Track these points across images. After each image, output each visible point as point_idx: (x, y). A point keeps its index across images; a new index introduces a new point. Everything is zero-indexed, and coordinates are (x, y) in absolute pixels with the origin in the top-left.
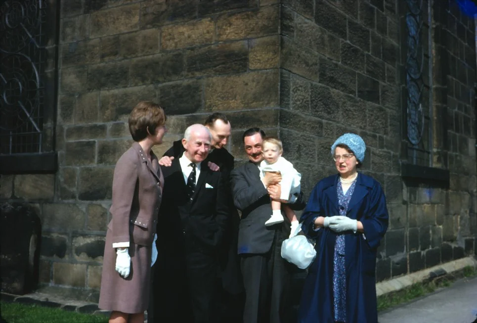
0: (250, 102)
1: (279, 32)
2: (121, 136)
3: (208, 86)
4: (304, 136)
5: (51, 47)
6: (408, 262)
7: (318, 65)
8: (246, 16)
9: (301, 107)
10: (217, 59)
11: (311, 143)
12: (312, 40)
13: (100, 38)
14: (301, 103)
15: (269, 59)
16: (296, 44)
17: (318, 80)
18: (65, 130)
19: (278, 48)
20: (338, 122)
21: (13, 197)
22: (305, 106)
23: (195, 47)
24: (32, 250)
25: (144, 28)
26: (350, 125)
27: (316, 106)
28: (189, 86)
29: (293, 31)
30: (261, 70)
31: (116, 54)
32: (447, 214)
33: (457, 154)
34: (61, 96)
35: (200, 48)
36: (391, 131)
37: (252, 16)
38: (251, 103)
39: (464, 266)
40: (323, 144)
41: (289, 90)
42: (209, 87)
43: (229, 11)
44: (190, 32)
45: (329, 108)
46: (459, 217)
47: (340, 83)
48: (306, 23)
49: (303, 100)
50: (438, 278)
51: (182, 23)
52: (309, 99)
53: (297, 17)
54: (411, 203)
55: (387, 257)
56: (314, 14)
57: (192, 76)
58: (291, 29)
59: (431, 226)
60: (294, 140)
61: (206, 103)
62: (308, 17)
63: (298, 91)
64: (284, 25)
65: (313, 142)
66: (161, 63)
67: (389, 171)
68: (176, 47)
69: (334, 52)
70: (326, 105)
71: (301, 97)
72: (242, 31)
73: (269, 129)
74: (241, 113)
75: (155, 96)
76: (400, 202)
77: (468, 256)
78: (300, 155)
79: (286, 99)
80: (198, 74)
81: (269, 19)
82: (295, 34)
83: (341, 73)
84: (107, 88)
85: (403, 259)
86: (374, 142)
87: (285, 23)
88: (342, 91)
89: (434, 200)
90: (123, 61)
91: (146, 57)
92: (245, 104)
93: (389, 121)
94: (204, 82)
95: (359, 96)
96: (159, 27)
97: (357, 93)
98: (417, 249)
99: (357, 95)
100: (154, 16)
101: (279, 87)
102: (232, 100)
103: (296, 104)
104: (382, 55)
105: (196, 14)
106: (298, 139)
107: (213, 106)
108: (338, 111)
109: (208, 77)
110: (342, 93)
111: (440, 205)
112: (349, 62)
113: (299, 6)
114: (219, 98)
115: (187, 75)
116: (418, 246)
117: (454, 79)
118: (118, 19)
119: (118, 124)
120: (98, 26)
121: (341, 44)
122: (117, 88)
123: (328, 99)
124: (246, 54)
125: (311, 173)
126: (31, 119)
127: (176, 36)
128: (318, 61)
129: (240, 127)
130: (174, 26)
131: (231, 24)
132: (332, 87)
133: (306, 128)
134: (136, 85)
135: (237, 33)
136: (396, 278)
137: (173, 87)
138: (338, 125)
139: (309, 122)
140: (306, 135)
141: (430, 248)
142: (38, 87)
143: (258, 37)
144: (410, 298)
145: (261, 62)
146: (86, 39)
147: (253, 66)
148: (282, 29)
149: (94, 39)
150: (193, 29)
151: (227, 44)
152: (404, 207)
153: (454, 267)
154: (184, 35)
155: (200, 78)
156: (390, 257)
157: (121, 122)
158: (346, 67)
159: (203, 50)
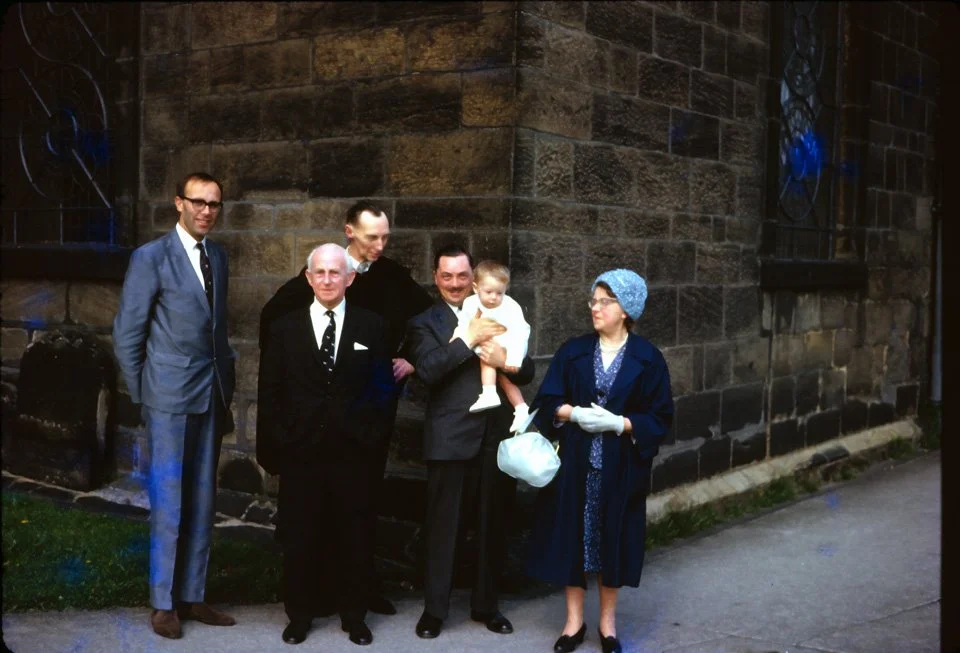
0: (463, 182)
1: (514, 62)
2: (248, 228)
3: (394, 148)
4: (560, 238)
5: (125, 59)
6: (768, 439)
7: (591, 108)
8: (458, 30)
9: (553, 190)
10: (411, 101)
11: (572, 250)
12: (579, 66)
13: (211, 50)
14: (555, 183)
15: (495, 109)
16: (548, 78)
17: (589, 135)
18: (153, 211)
19: (512, 91)
20: (628, 206)
21: (68, 321)
22: (563, 187)
23: (372, 79)
24: (101, 414)
25: (284, 37)
26: (654, 208)
27: (585, 183)
28: (361, 147)
29: (541, 57)
30: (482, 127)
31: (237, 79)
32: (859, 344)
33: (889, 229)
34: (144, 148)
35: (381, 80)
36: (741, 206)
37: (469, 30)
38: (467, 184)
39: (889, 439)
40: (597, 248)
41: (532, 162)
42: (395, 150)
43: (431, 17)
44: (363, 51)
45: (611, 183)
46: (886, 348)
47: (635, 135)
48: (568, 37)
49: (558, 175)
50: (828, 465)
51: (351, 33)
52: (571, 173)
53: (550, 28)
54: (779, 331)
55: (723, 433)
56: (586, 17)
57: (367, 130)
58: (539, 52)
59: (820, 371)
60: (540, 248)
61: (389, 179)
62: (572, 25)
63: (548, 162)
64: (525, 49)
65: (576, 247)
66: (314, 103)
67: (735, 279)
68: (339, 75)
69: (624, 79)
70: (604, 178)
71: (554, 171)
72: (451, 55)
73: (495, 232)
74: (449, 202)
75: (304, 160)
76: (756, 333)
77: (904, 419)
78: (552, 274)
79: (525, 178)
80: (377, 128)
81: (497, 37)
82: (546, 59)
83: (637, 117)
84: (223, 141)
85: (758, 434)
86: (704, 230)
87: (526, 45)
88: (639, 148)
89: (828, 321)
90: (250, 94)
91: (288, 90)
92: (454, 186)
93: (738, 188)
94: (386, 141)
95: (675, 151)
96: (311, 37)
97: (670, 147)
98: (789, 415)
99: (670, 151)
100: (302, 17)
101: (512, 160)
102: (433, 177)
103: (546, 186)
104: (726, 67)
105: (374, 19)
106: (548, 247)
107: (403, 186)
108: (631, 186)
109: (393, 133)
110: (638, 151)
111: (844, 329)
112: (656, 92)
113: (554, 7)
114: (413, 173)
115: (360, 128)
116: (792, 409)
117: (889, 86)
118: (240, 17)
119: (241, 207)
120: (206, 27)
121: (639, 63)
122: (240, 142)
123: (611, 167)
124: (458, 96)
125: (572, 302)
126: (95, 184)
127: (339, 56)
128: (591, 102)
129: (447, 226)
130: (336, 38)
131: (433, 42)
132: (619, 144)
133: (563, 223)
134: (273, 139)
135: (442, 59)
136: (740, 470)
137: (335, 147)
138: (630, 210)
139: (570, 214)
140: (563, 236)
141: (818, 411)
142: (106, 127)
143: (478, 69)
144: (764, 506)
145: (483, 113)
146: (186, 51)
147: (470, 119)
148: (519, 57)
149: (200, 52)
150: (369, 46)
151: (426, 77)
152: (765, 341)
153: (868, 441)
154: (353, 54)
155: (378, 136)
156: (729, 433)
157: (247, 202)
158: (649, 102)
159: (385, 85)
